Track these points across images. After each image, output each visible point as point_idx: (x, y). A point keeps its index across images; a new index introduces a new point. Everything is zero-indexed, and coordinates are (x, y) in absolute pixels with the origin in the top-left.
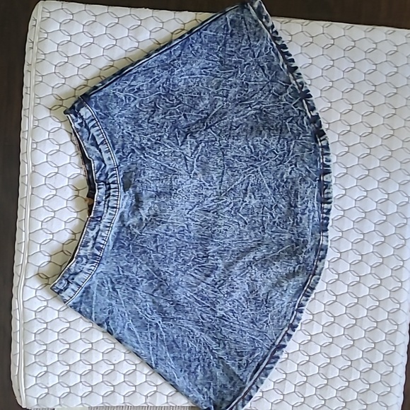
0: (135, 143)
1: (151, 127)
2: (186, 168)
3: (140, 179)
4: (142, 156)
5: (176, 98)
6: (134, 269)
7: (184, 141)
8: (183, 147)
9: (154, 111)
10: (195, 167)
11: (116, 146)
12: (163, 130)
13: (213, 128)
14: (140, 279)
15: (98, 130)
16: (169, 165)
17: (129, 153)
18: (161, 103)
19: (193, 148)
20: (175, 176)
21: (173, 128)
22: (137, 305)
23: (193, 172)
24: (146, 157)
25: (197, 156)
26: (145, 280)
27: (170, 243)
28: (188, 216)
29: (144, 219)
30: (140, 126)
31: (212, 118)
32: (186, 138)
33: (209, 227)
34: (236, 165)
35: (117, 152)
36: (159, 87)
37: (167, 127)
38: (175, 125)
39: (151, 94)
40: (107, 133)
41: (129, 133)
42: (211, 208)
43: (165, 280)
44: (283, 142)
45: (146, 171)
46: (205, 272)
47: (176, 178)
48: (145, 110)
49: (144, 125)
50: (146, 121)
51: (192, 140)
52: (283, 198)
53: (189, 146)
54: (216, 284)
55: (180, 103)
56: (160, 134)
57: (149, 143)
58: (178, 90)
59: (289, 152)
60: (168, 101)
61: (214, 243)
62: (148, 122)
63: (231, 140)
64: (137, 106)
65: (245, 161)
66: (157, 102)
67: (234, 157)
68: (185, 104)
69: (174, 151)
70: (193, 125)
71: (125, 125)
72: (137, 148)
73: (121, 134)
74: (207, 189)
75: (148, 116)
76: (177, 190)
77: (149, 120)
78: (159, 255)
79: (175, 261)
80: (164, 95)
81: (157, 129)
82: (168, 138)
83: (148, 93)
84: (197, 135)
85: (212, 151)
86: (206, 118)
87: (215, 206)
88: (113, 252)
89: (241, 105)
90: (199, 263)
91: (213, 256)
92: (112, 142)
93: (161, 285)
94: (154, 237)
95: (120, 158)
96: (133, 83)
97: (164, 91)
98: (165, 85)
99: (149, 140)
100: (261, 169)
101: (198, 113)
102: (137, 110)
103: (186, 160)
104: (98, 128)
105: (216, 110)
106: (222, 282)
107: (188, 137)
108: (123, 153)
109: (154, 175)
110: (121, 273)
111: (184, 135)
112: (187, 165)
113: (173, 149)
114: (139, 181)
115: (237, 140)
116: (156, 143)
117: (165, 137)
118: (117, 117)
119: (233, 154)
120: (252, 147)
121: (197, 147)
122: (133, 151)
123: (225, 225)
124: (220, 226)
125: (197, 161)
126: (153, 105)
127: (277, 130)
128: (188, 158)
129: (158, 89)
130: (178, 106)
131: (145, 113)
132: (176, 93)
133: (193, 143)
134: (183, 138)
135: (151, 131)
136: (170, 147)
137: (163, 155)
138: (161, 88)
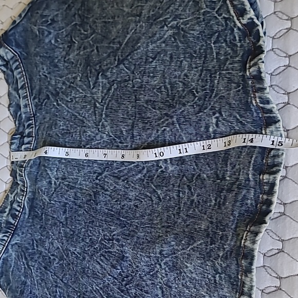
0: (50, 87)
1: (66, 68)
2: (94, 118)
4: (55, 104)
5: (90, 27)
6: (47, 245)
7: (95, 83)
8: (94, 90)
9: (70, 47)
10: (104, 116)
12: (77, 69)
13: (126, 62)
16: (79, 114)
17: (44, 100)
18: (77, 35)
19: (105, 91)
20: (84, 128)
21: (86, 66)
22: (48, 289)
23: (101, 124)
25: (107, 102)
26: (57, 260)
27: (79, 216)
28: (98, 181)
29: (53, 183)
30: (56, 66)
31: (123, 49)
32: (97, 78)
34: (149, 115)
35: (34, 99)
36: (74, 16)
37: (80, 65)
38: (88, 62)
39: (67, 25)
41: (45, 75)
43: (72, 263)
44: (206, 75)
45: (58, 122)
46: (111, 260)
47: (85, 131)
48: (60, 46)
49: (60, 65)
50: (63, 59)
51: (104, 81)
52: (208, 164)
53: (101, 88)
54: (123, 280)
55: (94, 32)
56: (74, 75)
57: (64, 87)
58: (93, 16)
59: (212, 91)
60: (82, 31)
61: (118, 222)
62: (65, 61)
63: (145, 79)
64: (53, 42)
65: (160, 108)
66: (73, 34)
67: (147, 102)
68: (97, 33)
69: (85, 96)
70: (104, 59)
71: (41, 66)
72: (52, 94)
73: (38, 77)
75: (64, 53)
77: (65, 58)
78: (68, 230)
79: (83, 240)
80: (79, 25)
81: (71, 69)
82: (81, 80)
83: (64, 25)
84: (109, 74)
85: (124, 94)
86: (118, 49)
87: (126, 172)
88: (28, 222)
89: (155, 24)
90: (105, 247)
91: (118, 240)
93: (69, 269)
94: (64, 206)
96: (46, 13)
97: (80, 20)
98: (80, 12)
99: (64, 83)
100: (178, 120)
101: (110, 43)
102: (53, 46)
103: (95, 106)
104: (20, 70)
105: (129, 36)
106: (130, 278)
107: (100, 76)
108: (39, 99)
109: (64, 127)
110: (35, 247)
111: (96, 74)
112: (95, 114)
113: (84, 94)
115: (154, 77)
116: (69, 87)
117: (79, 79)
118: (34, 56)
119: (146, 98)
120: (169, 86)
121: (109, 89)
122: (48, 97)
125: (106, 109)
126: (69, 39)
127: (200, 59)
128: (98, 105)
129: (73, 18)
130: (91, 37)
131: (61, 50)
132: (91, 20)
133: (105, 84)
134: (94, 78)
135: (66, 72)
136: (81, 91)
137: (74, 101)
138: (76, 16)
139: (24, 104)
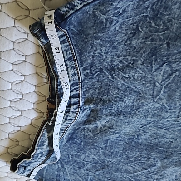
0: (105, 63)
1: (126, 50)
2: (152, 92)
3: (103, 98)
4: (110, 77)
5: (164, 23)
7: (158, 69)
8: (155, 73)
9: (134, 34)
10: (162, 92)
11: (85, 64)
12: (139, 55)
14: (86, 163)
15: (67, 46)
16: (136, 88)
17: (96, 72)
18: (144, 26)
19: (166, 76)
20: (139, 97)
21: (150, 55)
22: (80, 177)
23: (158, 97)
24: (113, 78)
25: (166, 84)
26: (90, 164)
27: (119, 145)
30: (115, 48)
32: (162, 66)
33: (157, 138)
35: (85, 69)
36: (147, 8)
37: (144, 52)
38: (154, 52)
39: (136, 15)
40: (76, 50)
41: (101, 54)
42: (164, 126)
43: (108, 166)
45: (111, 91)
46: (143, 166)
47: (139, 99)
49: (120, 47)
50: (123, 43)
51: (168, 68)
53: (162, 73)
54: (150, 173)
55: (167, 29)
56: (134, 58)
57: (121, 65)
58: (170, 14)
60: (153, 24)
61: (157, 151)
62: (125, 45)
66: (141, 24)
68: (172, 32)
69: (145, 77)
71: (99, 47)
72: (106, 68)
73: (92, 54)
74: (167, 112)
75: (126, 38)
76: (137, 110)
77: (126, 42)
78: (107, 152)
79: (120, 156)
80: (150, 18)
81: (132, 53)
82: (142, 64)
83: (132, 14)
84: (174, 65)
87: (169, 125)
90: (140, 160)
91: (154, 159)
92: (81, 59)
93: (103, 168)
94: (105, 141)
95: (86, 75)
97: (152, 13)
98: (154, 6)
99: (121, 62)
103: (155, 85)
104: (68, 44)
107: (165, 65)
108: (91, 70)
109: (118, 96)
110: (71, 158)
111: (161, 63)
112: (154, 90)
113: (144, 74)
114: (101, 99)
116: (127, 66)
117: (140, 62)
118: (92, 37)
121: (170, 75)
122: (101, 70)
123: (172, 138)
124: (167, 139)
125: (165, 87)
126: (135, 27)
128: (157, 84)
129: (145, 10)
130: (163, 33)
131: (123, 35)
132: (166, 17)
133: (167, 71)
134: (158, 66)
135: (125, 53)
136: (141, 72)
137: (132, 78)
138: (149, 9)
139: (73, 73)
